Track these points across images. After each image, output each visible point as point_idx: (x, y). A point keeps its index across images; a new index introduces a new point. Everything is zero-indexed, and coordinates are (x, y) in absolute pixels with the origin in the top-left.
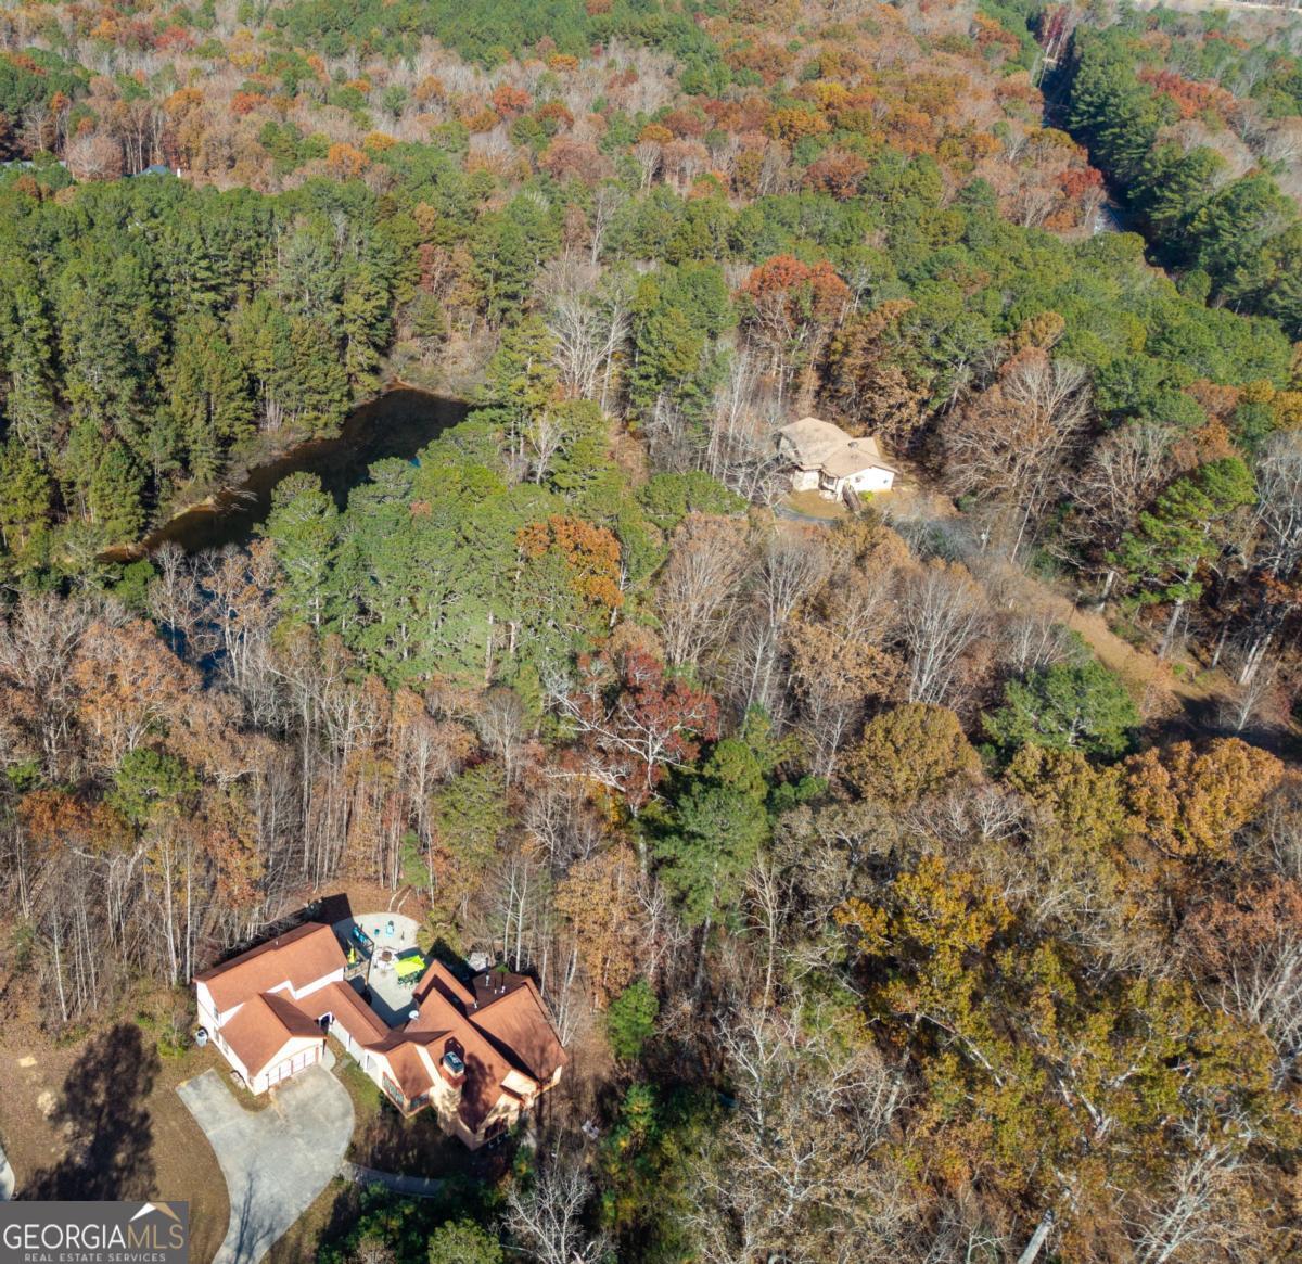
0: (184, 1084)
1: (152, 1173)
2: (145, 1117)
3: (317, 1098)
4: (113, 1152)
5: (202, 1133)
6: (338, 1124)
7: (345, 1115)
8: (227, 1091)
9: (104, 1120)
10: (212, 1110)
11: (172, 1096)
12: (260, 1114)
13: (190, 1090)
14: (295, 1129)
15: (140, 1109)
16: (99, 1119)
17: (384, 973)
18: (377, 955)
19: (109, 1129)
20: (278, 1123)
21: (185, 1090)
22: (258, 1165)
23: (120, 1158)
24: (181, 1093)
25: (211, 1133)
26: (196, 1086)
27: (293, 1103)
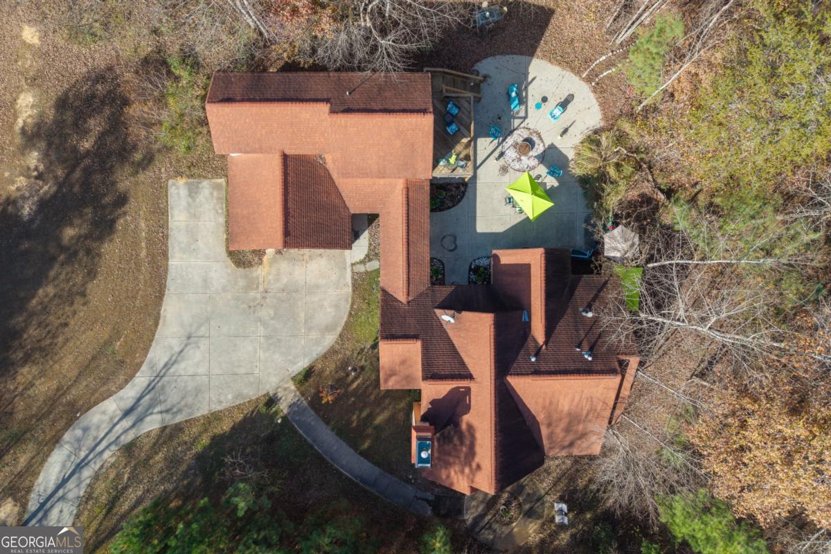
0: (181, 182)
1: (92, 274)
2: (122, 200)
3: (312, 289)
4: (65, 221)
5: (165, 254)
6: (314, 335)
7: (328, 329)
8: (222, 220)
9: (78, 174)
10: (193, 234)
11: (160, 193)
12: (241, 270)
13: (183, 192)
14: (265, 313)
15: (122, 185)
16: (72, 170)
17: (504, 170)
18: (518, 137)
19: (76, 189)
20: (252, 294)
21: (178, 190)
22: (203, 331)
23: (69, 233)
24: (172, 191)
25: (176, 262)
26: (193, 192)
27: (285, 280)
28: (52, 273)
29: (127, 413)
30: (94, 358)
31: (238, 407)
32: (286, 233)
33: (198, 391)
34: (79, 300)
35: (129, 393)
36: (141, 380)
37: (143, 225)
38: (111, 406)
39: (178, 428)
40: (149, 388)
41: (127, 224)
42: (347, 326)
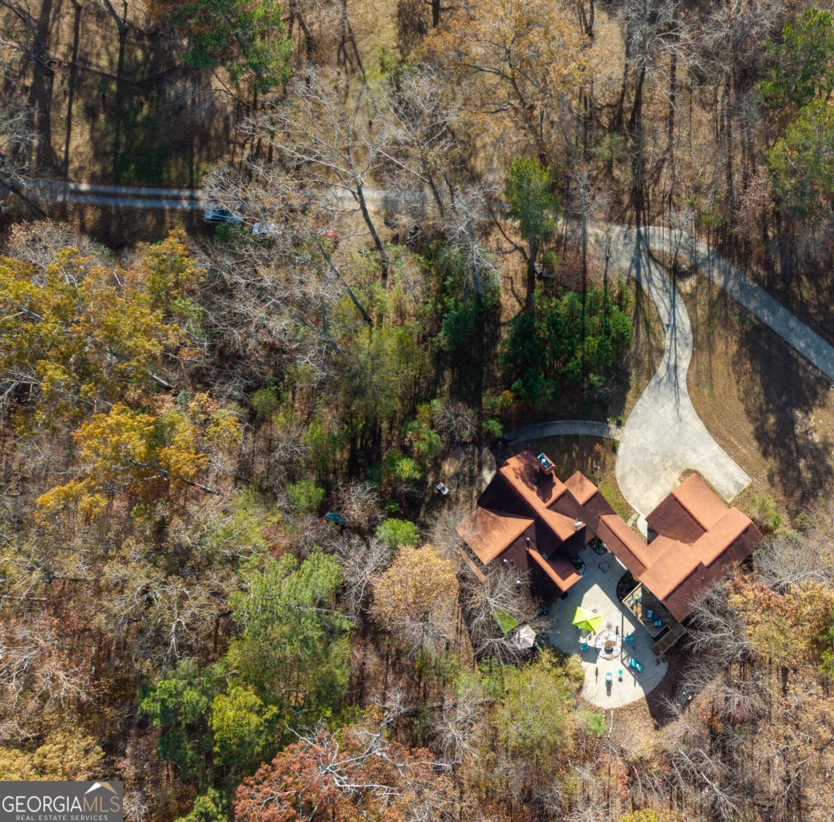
0: (746, 484)
1: (748, 412)
2: (765, 454)
3: (647, 488)
4: (779, 423)
5: (723, 447)
6: (627, 468)
7: (623, 477)
8: (713, 483)
9: (793, 446)
10: (720, 466)
11: (751, 472)
12: (685, 468)
13: (741, 481)
14: (657, 459)
15: (771, 459)
16: (797, 447)
17: (609, 626)
18: (617, 649)
19: (787, 440)
20: (670, 463)
21: (744, 480)
22: (677, 428)
23: (772, 420)
24: (746, 477)
25: (715, 448)
26: (737, 484)
27: (662, 481)
28: (762, 397)
29: (676, 367)
30: (711, 378)
31: (631, 409)
32: (676, 499)
33: (656, 400)
34: (743, 396)
35: (682, 376)
36: (683, 385)
37: (744, 451)
38: (684, 364)
39: (649, 378)
40: (676, 384)
41: (751, 445)
42: (615, 485)
